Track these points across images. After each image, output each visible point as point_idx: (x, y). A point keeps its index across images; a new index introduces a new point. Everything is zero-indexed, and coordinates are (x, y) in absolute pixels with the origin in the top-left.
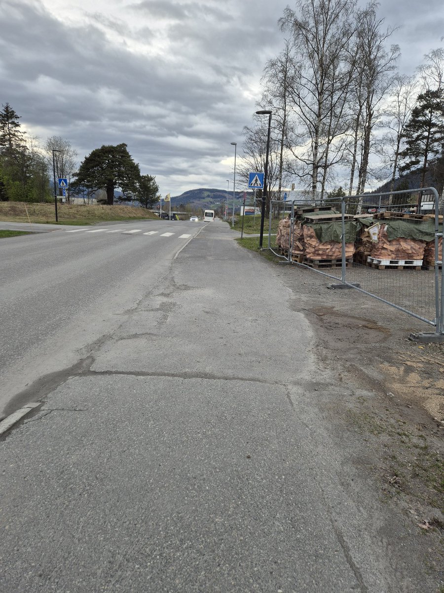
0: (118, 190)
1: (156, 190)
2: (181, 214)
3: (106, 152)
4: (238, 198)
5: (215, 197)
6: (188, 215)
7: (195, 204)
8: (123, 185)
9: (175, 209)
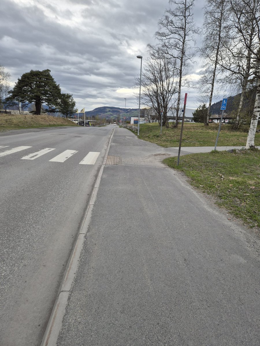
0: (44, 104)
1: (74, 104)
2: (93, 122)
3: (34, 75)
4: (127, 113)
5: (113, 112)
6: (97, 122)
7: (101, 116)
8: (48, 101)
9: (89, 118)
